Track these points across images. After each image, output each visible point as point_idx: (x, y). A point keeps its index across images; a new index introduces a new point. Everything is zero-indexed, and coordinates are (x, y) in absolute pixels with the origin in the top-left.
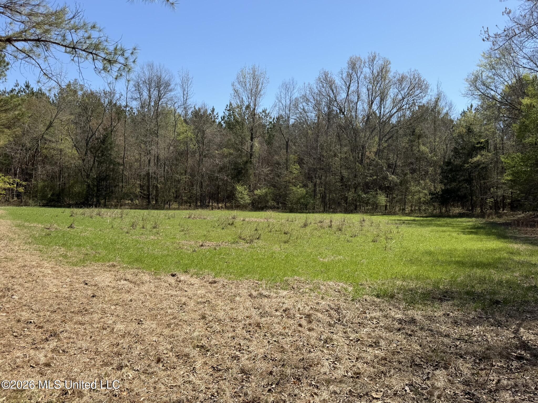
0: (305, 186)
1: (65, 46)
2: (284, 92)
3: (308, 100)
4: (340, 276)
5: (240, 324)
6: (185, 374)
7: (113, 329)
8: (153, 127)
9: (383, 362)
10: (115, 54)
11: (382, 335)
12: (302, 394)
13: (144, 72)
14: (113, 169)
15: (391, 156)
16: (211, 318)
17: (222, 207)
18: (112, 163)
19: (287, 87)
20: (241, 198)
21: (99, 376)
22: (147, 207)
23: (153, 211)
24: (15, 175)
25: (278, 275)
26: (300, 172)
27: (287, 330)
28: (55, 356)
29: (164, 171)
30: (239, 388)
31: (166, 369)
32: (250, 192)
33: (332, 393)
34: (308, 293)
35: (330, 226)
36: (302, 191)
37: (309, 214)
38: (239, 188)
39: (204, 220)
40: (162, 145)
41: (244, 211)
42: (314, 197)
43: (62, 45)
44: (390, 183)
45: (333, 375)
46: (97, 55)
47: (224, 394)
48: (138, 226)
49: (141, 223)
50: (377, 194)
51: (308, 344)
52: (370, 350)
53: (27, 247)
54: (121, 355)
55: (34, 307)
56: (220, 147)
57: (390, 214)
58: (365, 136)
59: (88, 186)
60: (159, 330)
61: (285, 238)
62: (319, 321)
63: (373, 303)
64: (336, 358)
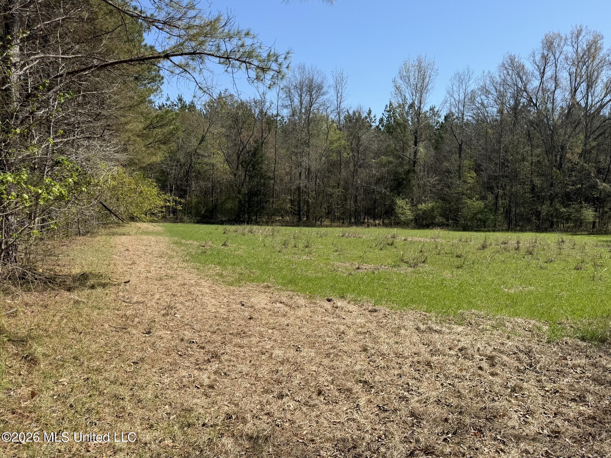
0: (483, 198)
1: (219, 57)
2: (457, 84)
3: (487, 92)
4: (532, 313)
5: (407, 361)
6: (348, 411)
7: (272, 354)
8: (304, 136)
9: (591, 421)
10: (269, 60)
11: (589, 388)
12: (485, 449)
13: (295, 76)
14: (264, 184)
15: (602, 158)
16: (373, 351)
17: (379, 224)
18: (263, 177)
19: (461, 79)
20: (402, 214)
21: (260, 403)
22: (297, 225)
23: (304, 228)
24: (171, 191)
25: (451, 307)
26: (477, 181)
27: (464, 373)
28: (217, 379)
29: (316, 184)
30: (409, 433)
31: (327, 404)
32: (413, 206)
33: (523, 452)
34: (489, 330)
35: (517, 249)
36: (481, 204)
37: (488, 233)
38: (400, 202)
39: (360, 239)
40: (313, 155)
41: (405, 228)
42: (496, 212)
43: (216, 56)
44: (601, 193)
45: (523, 431)
46: (250, 63)
47: (392, 437)
48: (290, 245)
49: (293, 243)
50: (582, 207)
51: (491, 391)
52: (572, 404)
53: (186, 264)
54: (281, 383)
55: (195, 327)
56: (377, 155)
57: (599, 233)
58: (565, 134)
59: (240, 202)
60: (318, 360)
61: (458, 261)
62: (505, 365)
63: (577, 348)
64: (528, 411)
